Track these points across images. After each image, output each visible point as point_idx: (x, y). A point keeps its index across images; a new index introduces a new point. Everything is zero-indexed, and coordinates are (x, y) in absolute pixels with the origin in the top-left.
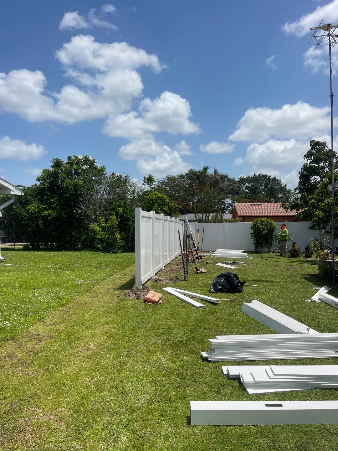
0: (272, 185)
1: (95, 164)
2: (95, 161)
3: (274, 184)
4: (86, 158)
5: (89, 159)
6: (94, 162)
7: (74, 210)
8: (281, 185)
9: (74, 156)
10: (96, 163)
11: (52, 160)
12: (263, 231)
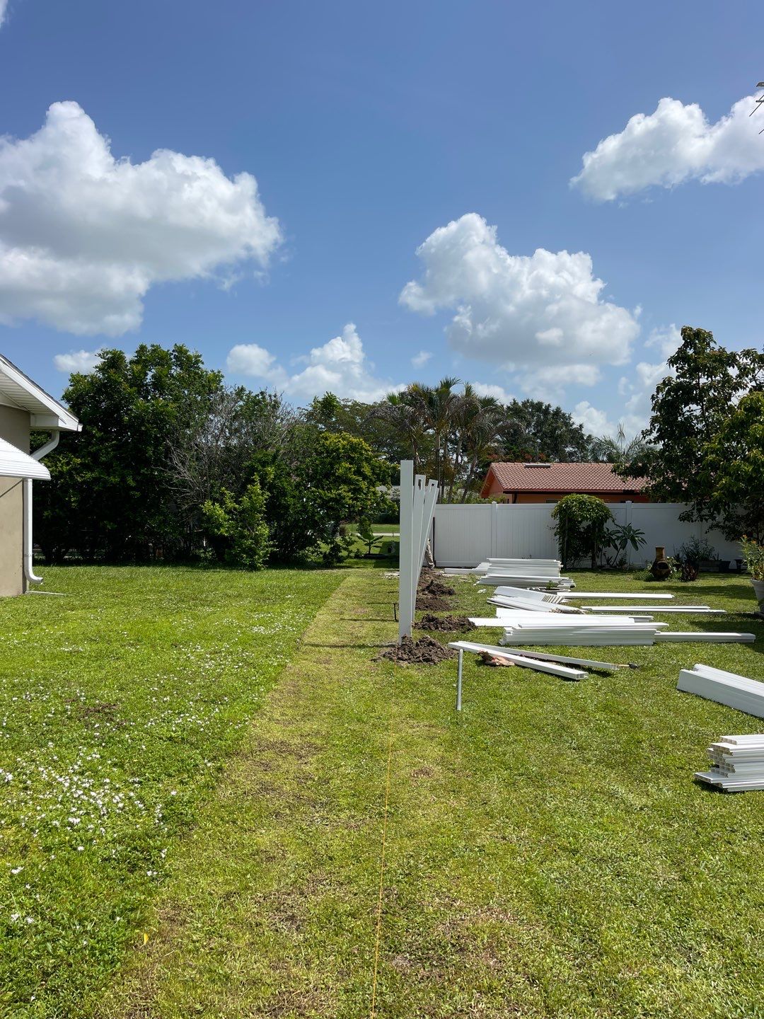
0: (554, 425)
1: (200, 365)
2: (201, 359)
3: (557, 422)
4: (180, 351)
5: (188, 353)
6: (197, 362)
7: (156, 470)
8: (571, 426)
9: (153, 346)
10: (203, 363)
11: (101, 353)
12: (581, 522)
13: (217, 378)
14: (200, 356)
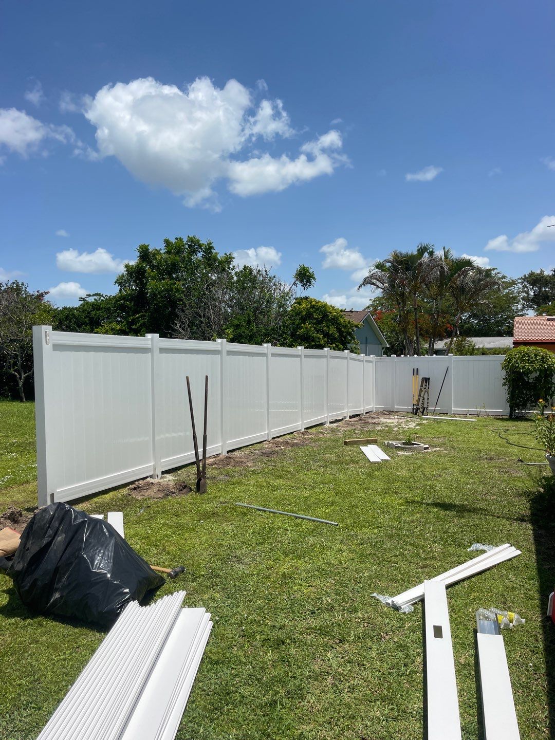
1: (213, 251)
4: (193, 241)
5: (200, 242)
6: (211, 248)
12: (527, 373)
13: (229, 259)
14: (211, 244)
